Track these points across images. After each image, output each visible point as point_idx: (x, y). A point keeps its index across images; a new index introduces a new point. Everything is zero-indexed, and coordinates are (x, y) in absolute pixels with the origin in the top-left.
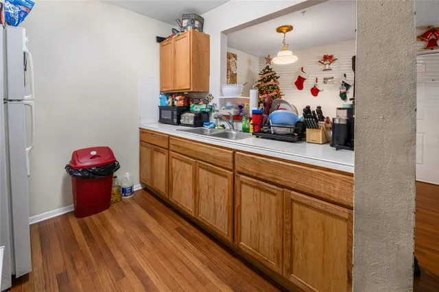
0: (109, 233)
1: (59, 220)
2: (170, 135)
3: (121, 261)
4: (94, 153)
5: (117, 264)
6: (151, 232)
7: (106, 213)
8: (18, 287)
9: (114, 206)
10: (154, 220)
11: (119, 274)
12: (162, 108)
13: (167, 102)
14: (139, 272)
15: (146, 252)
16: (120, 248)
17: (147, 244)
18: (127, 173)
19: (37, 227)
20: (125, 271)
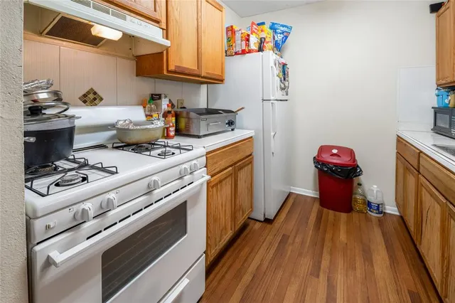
0: (333, 234)
1: (309, 200)
2: (421, 152)
3: (325, 263)
4: (335, 151)
5: (320, 262)
6: (372, 266)
7: (343, 216)
8: (265, 224)
9: (354, 215)
10: (387, 257)
11: (316, 272)
12: (437, 111)
13: (446, 101)
14: (331, 287)
15: (352, 278)
16: (331, 253)
17: (359, 273)
18: (375, 186)
19: (295, 196)
20: (321, 275)
